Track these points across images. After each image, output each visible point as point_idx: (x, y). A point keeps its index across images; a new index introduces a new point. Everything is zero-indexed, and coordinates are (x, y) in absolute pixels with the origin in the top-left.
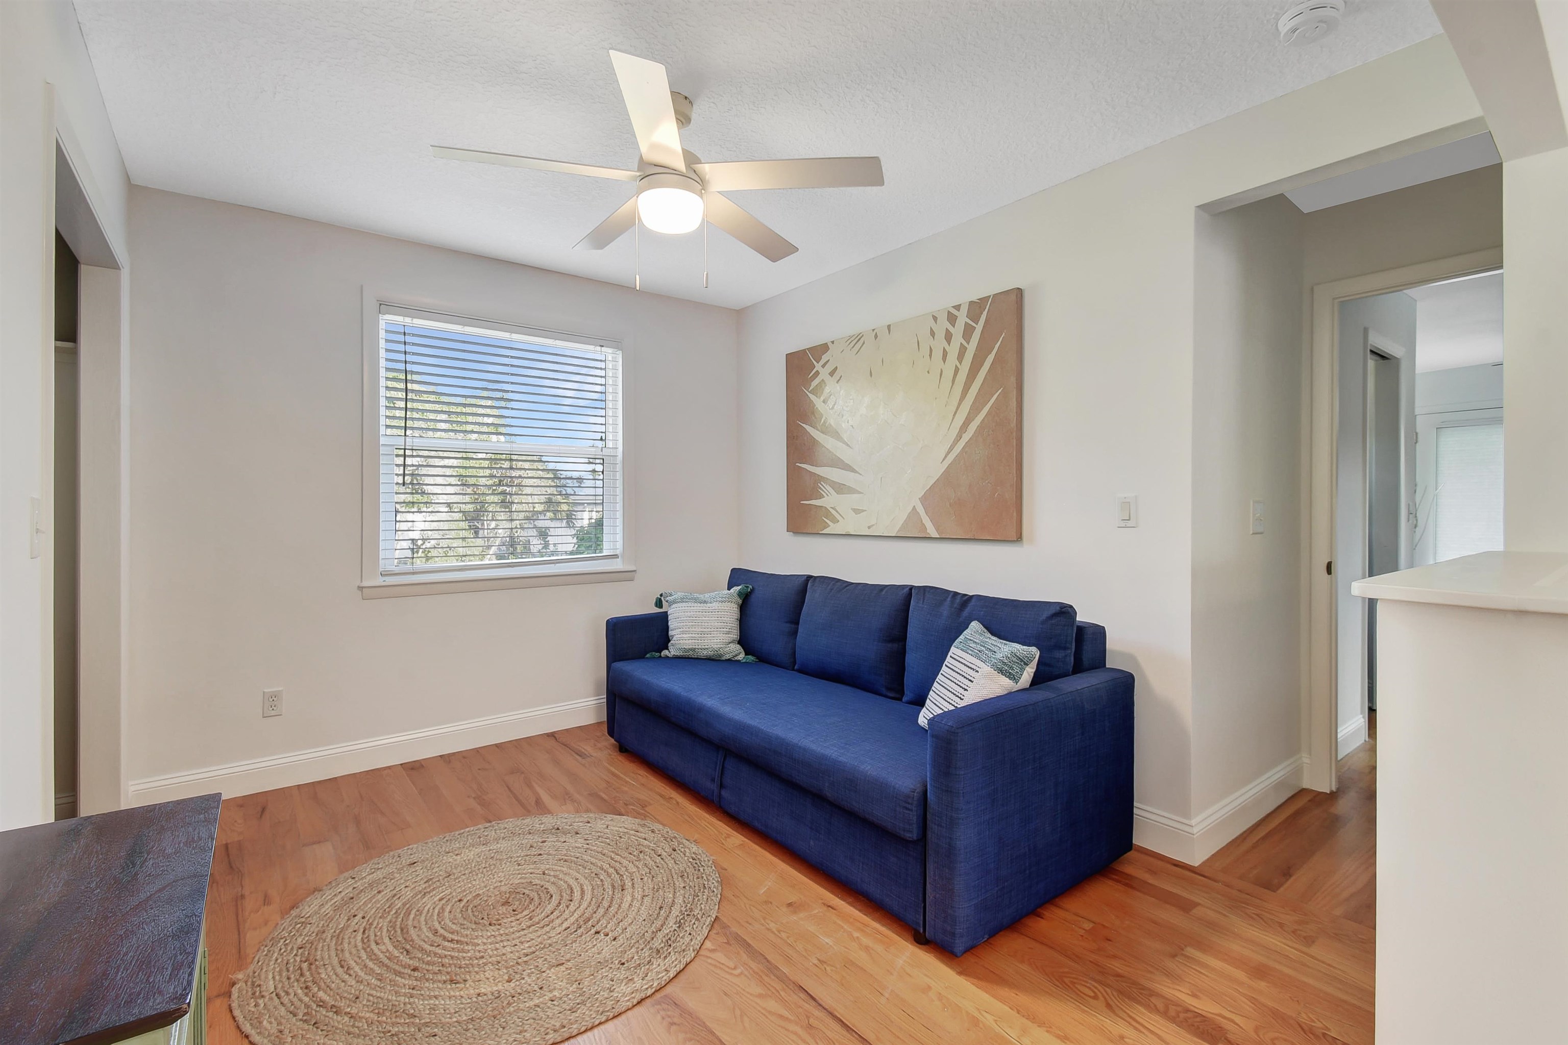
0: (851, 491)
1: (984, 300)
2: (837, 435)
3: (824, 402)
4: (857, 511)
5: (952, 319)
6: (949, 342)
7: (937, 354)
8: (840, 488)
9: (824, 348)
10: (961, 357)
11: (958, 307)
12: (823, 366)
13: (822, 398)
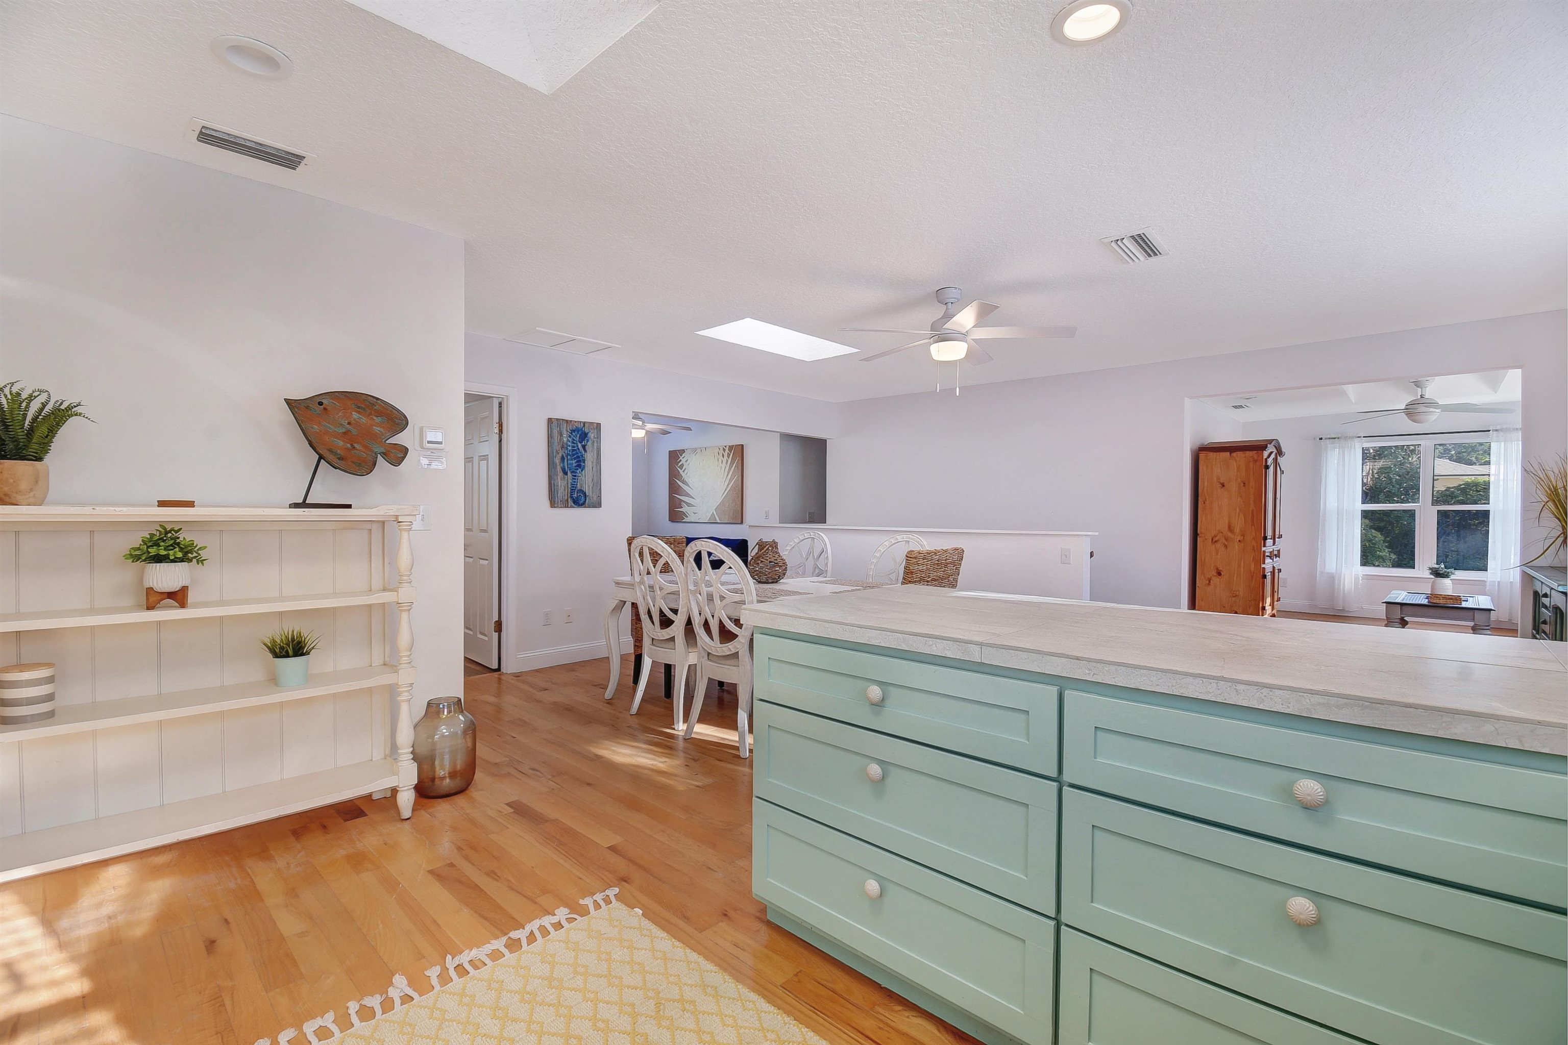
0: (693, 506)
1: (733, 446)
2: (688, 485)
3: (683, 471)
4: (695, 513)
5: (724, 450)
6: (724, 452)
7: (720, 461)
8: (689, 505)
9: (683, 451)
10: (727, 463)
11: (726, 446)
12: (683, 458)
13: (683, 470)
